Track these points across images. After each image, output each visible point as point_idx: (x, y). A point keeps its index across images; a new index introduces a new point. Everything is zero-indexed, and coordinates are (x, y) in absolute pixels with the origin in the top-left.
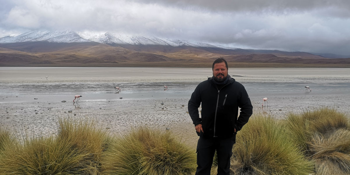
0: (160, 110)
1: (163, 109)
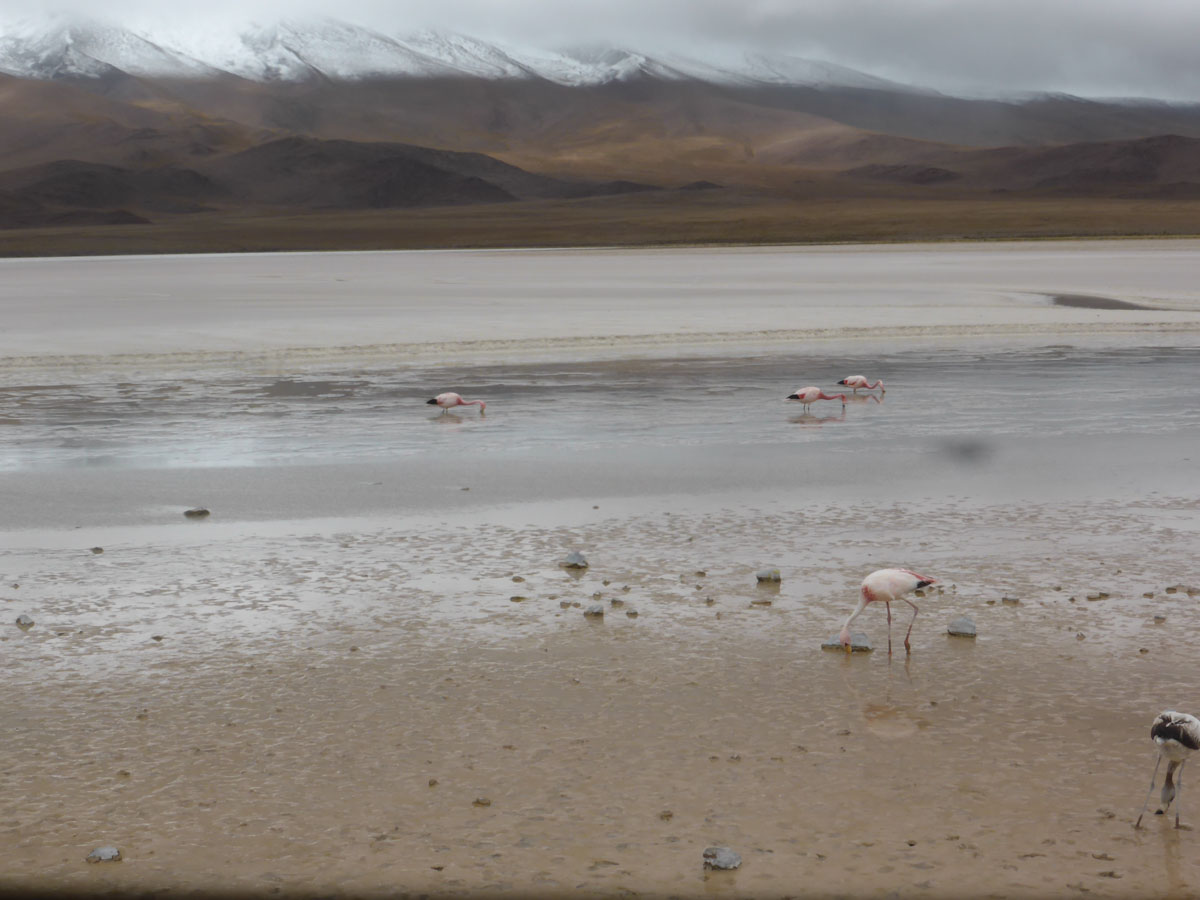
1: (597, 615)
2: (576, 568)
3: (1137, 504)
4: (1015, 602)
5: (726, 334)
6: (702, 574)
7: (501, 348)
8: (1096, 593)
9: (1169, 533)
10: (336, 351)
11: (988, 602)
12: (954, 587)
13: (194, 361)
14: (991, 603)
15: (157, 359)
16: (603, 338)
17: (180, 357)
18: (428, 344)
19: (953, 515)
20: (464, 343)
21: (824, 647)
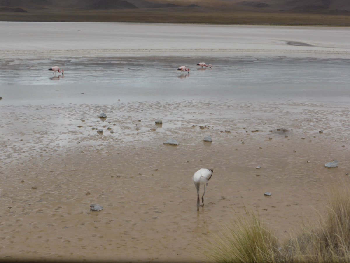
0: (91, 138)
1: (101, 132)
2: (103, 118)
3: (282, 104)
4: (229, 132)
5: (184, 50)
6: (140, 121)
7: (115, 52)
8: (254, 130)
9: (287, 112)
10: (65, 51)
11: (221, 132)
12: (213, 127)
13: (22, 53)
14: (222, 132)
15: (11, 52)
16: (147, 50)
17: (18, 52)
18: (93, 50)
19: (225, 105)
20: (104, 50)
21: (164, 144)
